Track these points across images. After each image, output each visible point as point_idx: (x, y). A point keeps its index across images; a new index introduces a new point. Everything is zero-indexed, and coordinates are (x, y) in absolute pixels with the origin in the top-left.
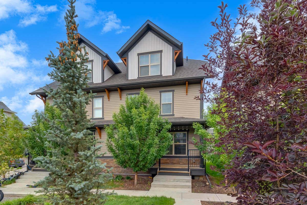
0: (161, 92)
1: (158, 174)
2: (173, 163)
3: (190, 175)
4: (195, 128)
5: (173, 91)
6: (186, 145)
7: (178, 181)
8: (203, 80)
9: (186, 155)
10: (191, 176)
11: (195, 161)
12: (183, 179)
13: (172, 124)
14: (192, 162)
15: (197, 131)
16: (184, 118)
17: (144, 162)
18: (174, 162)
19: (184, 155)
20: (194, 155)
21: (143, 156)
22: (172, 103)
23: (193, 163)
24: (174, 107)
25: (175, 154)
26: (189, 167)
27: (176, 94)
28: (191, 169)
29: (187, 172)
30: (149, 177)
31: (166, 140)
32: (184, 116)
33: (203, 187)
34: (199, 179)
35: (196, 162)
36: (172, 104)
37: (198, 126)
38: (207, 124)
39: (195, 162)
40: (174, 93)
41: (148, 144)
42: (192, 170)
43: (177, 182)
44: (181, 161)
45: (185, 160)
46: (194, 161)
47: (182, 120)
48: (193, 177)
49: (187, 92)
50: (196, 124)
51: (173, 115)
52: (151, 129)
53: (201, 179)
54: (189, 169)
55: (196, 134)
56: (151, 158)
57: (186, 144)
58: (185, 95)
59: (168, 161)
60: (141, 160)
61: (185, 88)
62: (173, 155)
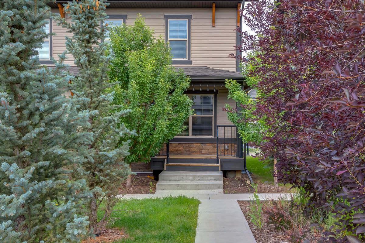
0: (167, 17)
1: (165, 169)
2: (189, 151)
3: (220, 169)
4: (229, 88)
5: (189, 18)
6: (212, 117)
7: (201, 179)
8: (241, 3)
9: (213, 137)
10: (222, 171)
11: (228, 146)
12: (209, 176)
13: (190, 79)
14: (223, 148)
15: (231, 94)
16: (210, 68)
17: (146, 145)
18: (192, 149)
19: (210, 137)
20: (226, 137)
21: (145, 134)
22: (187, 39)
23: (225, 151)
24: (192, 48)
25: (193, 134)
26: (218, 156)
27: (196, 24)
28: (221, 159)
29: (215, 165)
30: (149, 176)
31: (182, 108)
32: (208, 66)
33: (241, 186)
34: (235, 177)
35: (230, 148)
36: (188, 41)
37: (234, 86)
38: (247, 83)
39: (227, 150)
40: (191, 21)
41: (153, 113)
42: (224, 162)
43: (199, 180)
44: (203, 147)
45: (210, 146)
46: (226, 147)
47: (207, 74)
48: (225, 174)
49: (214, 22)
50: (230, 82)
51: (190, 62)
52: (160, 90)
53: (239, 176)
54: (218, 159)
55: (230, 99)
56: (159, 137)
57: (213, 115)
58: (210, 27)
59: (181, 148)
60: (142, 141)
61: (211, 14)
62: (190, 136)
